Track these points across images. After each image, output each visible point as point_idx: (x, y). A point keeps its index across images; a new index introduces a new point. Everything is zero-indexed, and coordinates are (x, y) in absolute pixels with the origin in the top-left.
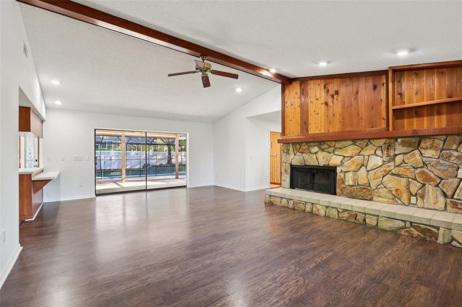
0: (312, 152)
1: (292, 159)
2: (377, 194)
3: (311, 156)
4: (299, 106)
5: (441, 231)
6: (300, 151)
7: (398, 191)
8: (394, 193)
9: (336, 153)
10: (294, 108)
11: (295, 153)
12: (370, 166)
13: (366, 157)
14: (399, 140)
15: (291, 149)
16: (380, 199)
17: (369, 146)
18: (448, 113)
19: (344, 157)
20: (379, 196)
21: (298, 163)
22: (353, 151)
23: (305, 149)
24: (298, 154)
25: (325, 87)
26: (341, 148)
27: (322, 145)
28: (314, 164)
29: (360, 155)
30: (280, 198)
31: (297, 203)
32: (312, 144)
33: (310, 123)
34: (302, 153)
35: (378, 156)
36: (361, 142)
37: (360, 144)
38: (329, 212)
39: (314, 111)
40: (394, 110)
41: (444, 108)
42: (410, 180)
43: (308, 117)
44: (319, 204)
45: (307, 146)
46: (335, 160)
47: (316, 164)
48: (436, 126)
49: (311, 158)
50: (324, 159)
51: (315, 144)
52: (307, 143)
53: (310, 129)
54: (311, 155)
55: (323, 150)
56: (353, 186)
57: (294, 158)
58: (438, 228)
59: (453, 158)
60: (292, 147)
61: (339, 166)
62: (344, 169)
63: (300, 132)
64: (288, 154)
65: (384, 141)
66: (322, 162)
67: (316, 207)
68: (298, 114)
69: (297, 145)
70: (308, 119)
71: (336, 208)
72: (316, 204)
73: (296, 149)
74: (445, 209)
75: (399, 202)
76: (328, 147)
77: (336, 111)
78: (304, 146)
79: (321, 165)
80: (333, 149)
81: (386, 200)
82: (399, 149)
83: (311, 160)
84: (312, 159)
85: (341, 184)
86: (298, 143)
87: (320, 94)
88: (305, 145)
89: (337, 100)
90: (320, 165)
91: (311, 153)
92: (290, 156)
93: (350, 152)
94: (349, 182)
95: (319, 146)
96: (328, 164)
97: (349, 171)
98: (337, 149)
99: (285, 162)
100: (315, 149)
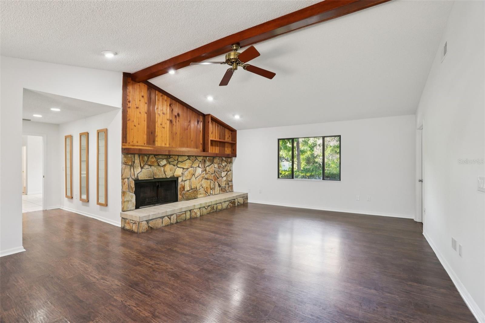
0: (161, 165)
1: (138, 173)
2: (199, 193)
3: (160, 168)
4: (146, 113)
5: (236, 199)
6: (149, 163)
7: (207, 188)
8: (205, 190)
9: (179, 166)
10: (140, 113)
11: (142, 166)
12: (196, 175)
13: (195, 168)
14: (208, 158)
15: (137, 161)
16: (201, 196)
17: (196, 161)
18: (219, 147)
19: (183, 169)
20: (200, 194)
21: (146, 178)
22: (189, 164)
23: (154, 161)
24: (147, 166)
25: (170, 105)
26: (182, 162)
27: (169, 158)
28: (162, 177)
29: (192, 167)
30: (161, 218)
31: (180, 215)
32: (160, 157)
33: (157, 136)
34: (150, 166)
35: (200, 168)
36: (192, 158)
37: (192, 159)
38: (203, 211)
39: (161, 124)
40: (211, 140)
41: (218, 143)
42: (211, 181)
43: (155, 129)
44: (195, 209)
45: (155, 159)
46: (178, 172)
47: (164, 176)
48: (214, 152)
49: (160, 171)
50: (171, 171)
51: (164, 157)
52: (155, 155)
53: (157, 141)
54: (159, 168)
55: (169, 163)
56: (189, 190)
57: (141, 172)
58: (235, 200)
59: (221, 168)
60: (138, 158)
61: (180, 176)
62: (184, 179)
63: (147, 143)
64: (132, 167)
65: (202, 158)
66: (169, 175)
67: (194, 212)
68: (145, 121)
69: (145, 157)
70: (155, 130)
71: (204, 207)
72: (193, 209)
73: (144, 161)
74: (219, 193)
75: (208, 195)
76: (174, 160)
77: (178, 130)
78: (152, 158)
80: (177, 162)
81: (203, 195)
82: (208, 163)
83: (160, 173)
84: (161, 171)
85: (183, 191)
86: (146, 155)
87: (167, 110)
88: (153, 157)
89: (179, 121)
90: (167, 177)
91: (159, 166)
92: (135, 170)
93: (187, 165)
94: (187, 188)
95: (167, 159)
96: (173, 175)
97: (187, 180)
98: (179, 163)
99: (128, 177)
100: (164, 162)
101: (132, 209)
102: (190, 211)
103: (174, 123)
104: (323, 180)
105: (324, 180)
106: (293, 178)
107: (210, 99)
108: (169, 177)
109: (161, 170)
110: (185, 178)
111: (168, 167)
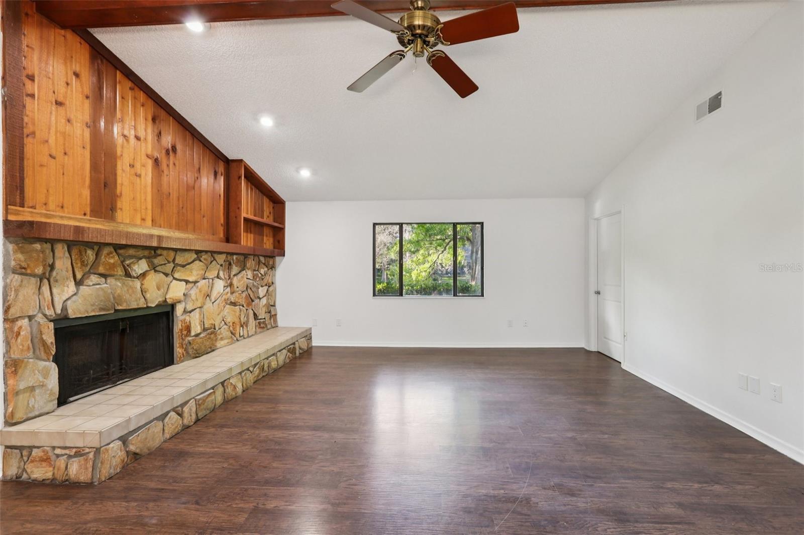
0: (133, 274)
1: (66, 300)
2: (220, 337)
3: (131, 283)
6: (101, 270)
7: (234, 324)
8: (231, 328)
9: (177, 275)
11: (79, 276)
12: (214, 295)
13: (211, 281)
14: (234, 257)
15: (63, 264)
16: (222, 343)
17: (213, 263)
18: (254, 233)
19: (187, 282)
20: (222, 339)
21: (93, 310)
22: (198, 272)
23: (114, 264)
24: (94, 279)
25: (154, 120)
26: (183, 266)
27: (155, 257)
28: (138, 305)
29: (205, 279)
30: (159, 421)
32: (131, 252)
33: (121, 194)
34: (104, 276)
35: (220, 279)
36: (206, 256)
37: (205, 259)
39: (131, 166)
40: (245, 219)
42: (241, 307)
44: (232, 377)
45: (117, 257)
46: (176, 291)
47: (142, 304)
49: (130, 291)
50: (159, 290)
51: (140, 253)
52: (117, 247)
54: (129, 281)
55: (154, 268)
56: (200, 334)
57: (75, 294)
60: (67, 254)
61: (179, 302)
62: (189, 307)
63: (91, 211)
64: (45, 281)
65: (224, 256)
66: (154, 298)
69: (89, 252)
70: (116, 179)
73: (83, 264)
74: (256, 333)
75: (235, 339)
76: (166, 262)
77: (173, 188)
78: (108, 254)
79: (153, 305)
80: (172, 265)
81: (226, 341)
82: (235, 269)
83: (130, 295)
84: (133, 292)
85: (187, 335)
86: (90, 245)
87: (146, 130)
88: (111, 253)
89: (174, 164)
90: (150, 305)
91: (130, 276)
92: (55, 291)
93: (195, 273)
94: (196, 329)
95: (148, 258)
96: (164, 299)
97: (195, 309)
98: (179, 267)
99: (31, 313)
100: (141, 267)
101: (46, 410)
102: (223, 383)
103: (164, 166)
104: (454, 296)
105: (457, 296)
106: (401, 295)
107: (267, 122)
108: (153, 306)
109: (133, 288)
110: (191, 304)
111: (153, 280)
